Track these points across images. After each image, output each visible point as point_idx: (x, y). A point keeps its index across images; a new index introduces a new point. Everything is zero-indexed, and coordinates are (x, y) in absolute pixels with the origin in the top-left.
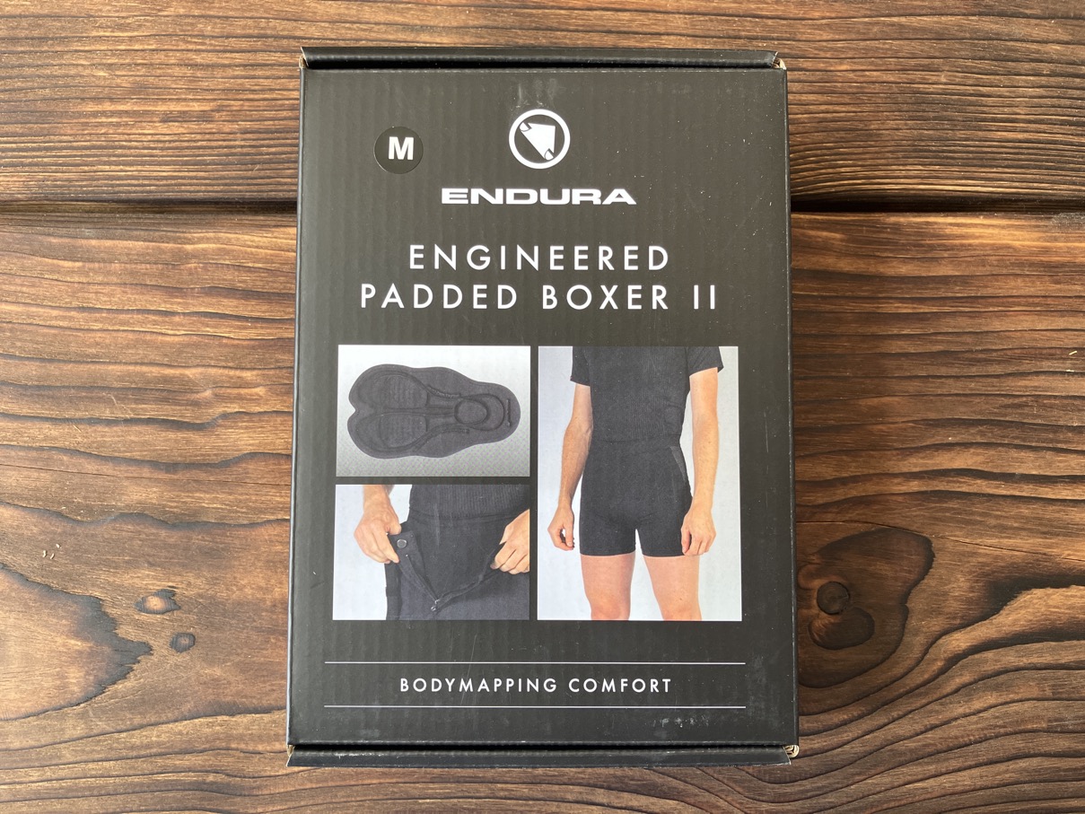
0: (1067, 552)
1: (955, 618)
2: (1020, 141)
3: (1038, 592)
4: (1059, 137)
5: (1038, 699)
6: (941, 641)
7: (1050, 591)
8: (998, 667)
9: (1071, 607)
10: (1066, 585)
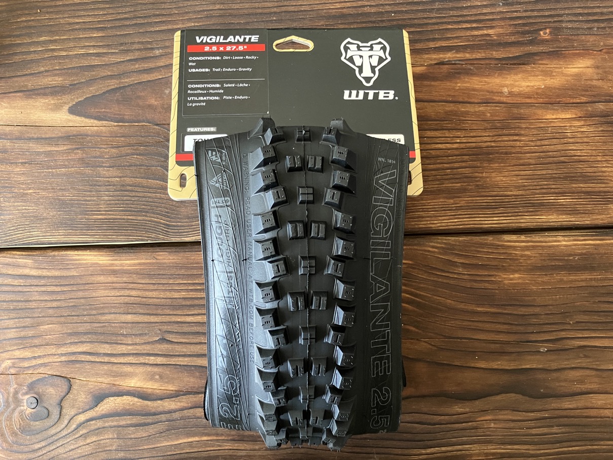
0: (122, 383)
1: (79, 409)
2: (103, 219)
3: (112, 398)
4: (119, 217)
5: (112, 439)
6: (74, 418)
7: (116, 398)
8: (96, 427)
9: (123, 404)
10: (122, 396)
